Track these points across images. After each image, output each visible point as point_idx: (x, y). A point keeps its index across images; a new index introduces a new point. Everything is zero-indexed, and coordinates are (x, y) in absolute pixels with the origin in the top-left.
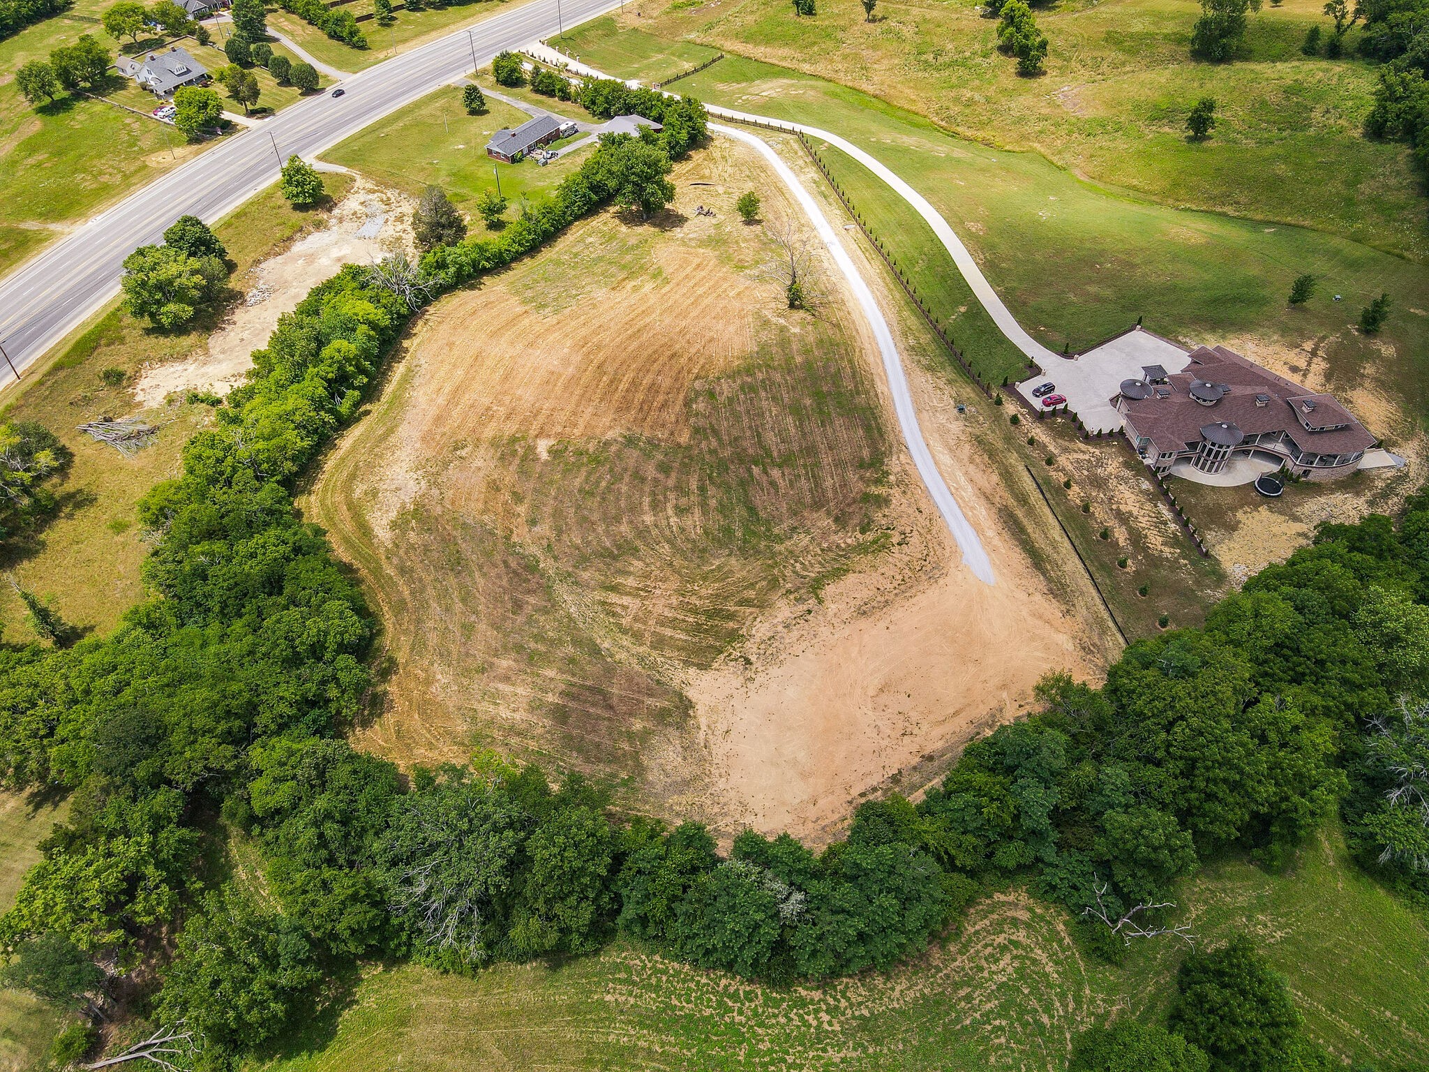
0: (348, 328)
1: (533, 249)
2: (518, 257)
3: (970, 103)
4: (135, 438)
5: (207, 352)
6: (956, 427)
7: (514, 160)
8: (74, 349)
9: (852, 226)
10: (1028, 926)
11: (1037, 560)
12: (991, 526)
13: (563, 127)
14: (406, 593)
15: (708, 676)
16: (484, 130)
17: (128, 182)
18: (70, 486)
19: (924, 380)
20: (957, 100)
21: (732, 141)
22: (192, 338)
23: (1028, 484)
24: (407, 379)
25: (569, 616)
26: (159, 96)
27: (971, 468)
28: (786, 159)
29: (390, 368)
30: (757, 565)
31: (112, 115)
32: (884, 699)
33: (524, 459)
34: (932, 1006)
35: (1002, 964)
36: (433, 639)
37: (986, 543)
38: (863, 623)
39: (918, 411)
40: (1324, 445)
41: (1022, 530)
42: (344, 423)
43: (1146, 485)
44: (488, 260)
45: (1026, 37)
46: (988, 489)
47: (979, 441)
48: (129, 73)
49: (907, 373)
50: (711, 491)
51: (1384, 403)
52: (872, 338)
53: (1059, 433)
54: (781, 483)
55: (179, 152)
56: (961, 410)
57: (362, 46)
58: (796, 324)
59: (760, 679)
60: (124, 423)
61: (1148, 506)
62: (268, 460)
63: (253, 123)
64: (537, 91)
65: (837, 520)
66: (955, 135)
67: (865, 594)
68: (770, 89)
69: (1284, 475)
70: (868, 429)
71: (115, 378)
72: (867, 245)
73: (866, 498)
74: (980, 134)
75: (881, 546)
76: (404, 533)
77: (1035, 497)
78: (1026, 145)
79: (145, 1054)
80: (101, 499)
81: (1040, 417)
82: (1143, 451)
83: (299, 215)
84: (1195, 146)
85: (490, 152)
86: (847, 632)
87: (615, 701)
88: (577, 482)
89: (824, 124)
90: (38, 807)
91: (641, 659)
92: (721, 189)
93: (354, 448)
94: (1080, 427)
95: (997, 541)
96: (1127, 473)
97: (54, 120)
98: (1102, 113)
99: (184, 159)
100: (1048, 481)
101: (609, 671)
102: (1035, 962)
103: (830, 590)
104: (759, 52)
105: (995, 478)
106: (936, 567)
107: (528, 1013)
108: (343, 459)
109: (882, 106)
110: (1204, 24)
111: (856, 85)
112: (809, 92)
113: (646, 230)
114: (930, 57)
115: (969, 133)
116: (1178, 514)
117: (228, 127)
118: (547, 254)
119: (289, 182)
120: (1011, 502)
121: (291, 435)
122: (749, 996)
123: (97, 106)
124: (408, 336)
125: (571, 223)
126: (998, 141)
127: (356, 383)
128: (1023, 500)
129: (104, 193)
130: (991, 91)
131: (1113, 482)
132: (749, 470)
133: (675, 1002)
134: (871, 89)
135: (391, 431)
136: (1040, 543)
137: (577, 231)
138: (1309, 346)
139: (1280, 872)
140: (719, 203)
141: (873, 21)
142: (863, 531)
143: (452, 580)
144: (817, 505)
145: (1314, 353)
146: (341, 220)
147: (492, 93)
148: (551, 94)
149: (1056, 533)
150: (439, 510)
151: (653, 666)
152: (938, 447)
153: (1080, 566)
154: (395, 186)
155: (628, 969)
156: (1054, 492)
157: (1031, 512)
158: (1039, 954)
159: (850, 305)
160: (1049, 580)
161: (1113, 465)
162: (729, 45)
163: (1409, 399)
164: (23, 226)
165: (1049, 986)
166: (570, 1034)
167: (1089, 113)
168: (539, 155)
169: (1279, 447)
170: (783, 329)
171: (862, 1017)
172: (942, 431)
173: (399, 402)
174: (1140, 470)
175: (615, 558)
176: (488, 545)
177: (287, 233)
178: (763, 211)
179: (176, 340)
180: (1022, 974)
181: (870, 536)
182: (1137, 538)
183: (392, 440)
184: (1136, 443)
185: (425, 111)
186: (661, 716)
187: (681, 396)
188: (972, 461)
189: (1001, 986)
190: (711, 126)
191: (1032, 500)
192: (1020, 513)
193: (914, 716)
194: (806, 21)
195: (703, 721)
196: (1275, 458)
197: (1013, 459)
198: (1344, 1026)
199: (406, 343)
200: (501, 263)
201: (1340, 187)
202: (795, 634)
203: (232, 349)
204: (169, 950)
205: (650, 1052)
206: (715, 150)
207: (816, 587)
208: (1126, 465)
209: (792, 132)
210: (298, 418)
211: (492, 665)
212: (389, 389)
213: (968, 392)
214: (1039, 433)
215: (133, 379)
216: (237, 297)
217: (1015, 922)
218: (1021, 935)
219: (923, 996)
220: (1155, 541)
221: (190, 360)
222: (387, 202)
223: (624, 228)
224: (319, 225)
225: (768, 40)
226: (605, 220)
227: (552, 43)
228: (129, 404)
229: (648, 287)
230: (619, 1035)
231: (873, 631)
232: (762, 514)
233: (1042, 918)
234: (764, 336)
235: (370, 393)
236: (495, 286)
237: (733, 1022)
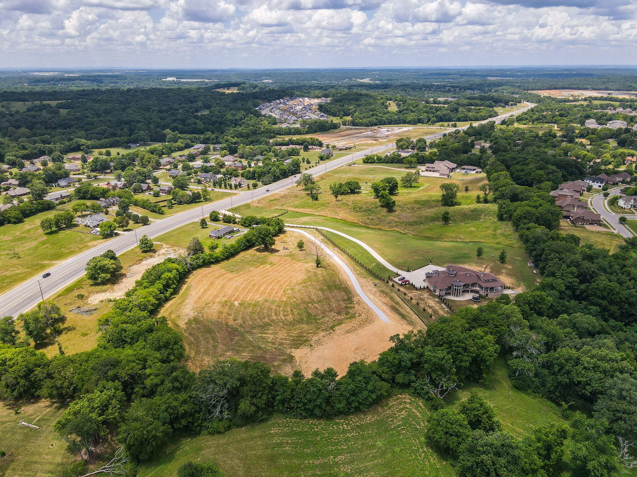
0: (170, 271)
1: (227, 258)
2: (223, 260)
3: (372, 219)
4: (89, 312)
5: (113, 290)
6: (374, 289)
7: (219, 238)
8: (65, 291)
9: (336, 248)
10: (409, 403)
11: (403, 317)
12: (388, 310)
13: (235, 229)
14: (193, 340)
15: (298, 351)
16: (207, 232)
17: (81, 250)
18: (66, 325)
19: (363, 280)
20: (368, 219)
21: (293, 232)
22: (108, 286)
23: (398, 299)
24: (188, 288)
25: (250, 340)
26: (91, 228)
27: (380, 298)
28: (312, 235)
29: (182, 286)
30: (312, 326)
31: (74, 233)
32: (357, 351)
33: (230, 306)
34: (380, 423)
35: (402, 413)
36: (203, 350)
37: (387, 314)
38: (348, 334)
39: (362, 287)
40: (490, 285)
41: (398, 310)
42: (167, 300)
43: (437, 300)
44: (213, 259)
45: (388, 200)
46: (386, 302)
47: (382, 291)
48: (80, 222)
49: (357, 279)
50: (295, 311)
51: (510, 279)
52: (345, 272)
53: (408, 289)
54: (318, 307)
55: (99, 241)
56: (376, 285)
57: (162, 213)
58: (319, 271)
59: (315, 349)
60: (86, 308)
61: (438, 304)
62: (144, 305)
63: (126, 233)
64: (224, 222)
65: (337, 313)
66: (368, 228)
67: (348, 328)
68: (304, 219)
69: (481, 296)
70: (346, 292)
71: (81, 297)
72: (341, 252)
73: (347, 307)
74: (377, 227)
75: (353, 317)
76: (190, 325)
77: (401, 302)
78: (392, 229)
79: (104, 470)
80: (77, 328)
81: (401, 285)
82: (435, 291)
83: (144, 254)
84: (445, 226)
85: (210, 236)
86: (343, 337)
87: (268, 359)
88: (249, 310)
89: (324, 226)
90: (59, 409)
91: (276, 348)
92: (290, 243)
93: (170, 306)
94: (414, 286)
95: (390, 314)
96: (430, 297)
97: (51, 237)
98: (416, 220)
99: (101, 243)
100: (405, 299)
101: (265, 351)
102: (413, 412)
103: (337, 328)
104: (301, 210)
105: (388, 299)
106: (371, 320)
107: (244, 440)
108: (167, 309)
109: (343, 222)
110: (443, 195)
111: (334, 217)
112: (319, 219)
113: (266, 253)
114: (358, 209)
115: (373, 227)
116: (448, 306)
117: (117, 234)
118: (232, 260)
119: (142, 243)
120: (394, 304)
121: (151, 298)
122: (320, 424)
123: (68, 232)
124: (187, 278)
125: (239, 252)
126: (383, 228)
127: (172, 287)
128: (397, 303)
129: (72, 253)
130: (379, 216)
131: (426, 299)
132: (307, 305)
133: (294, 429)
134: (339, 218)
135: (184, 301)
136: (403, 312)
137: (242, 254)
138: (484, 266)
139: (491, 390)
140: (290, 246)
141: (338, 201)
142: (346, 315)
143: (208, 335)
144: (331, 311)
145: (486, 267)
146: (159, 255)
147: (210, 223)
148: (230, 222)
149: (408, 310)
150: (202, 319)
151: (280, 349)
152: (369, 294)
153: (417, 317)
154: (178, 246)
155: (278, 424)
156: (408, 302)
157: (400, 306)
158: (414, 410)
159: (337, 266)
160: (408, 321)
161: (426, 295)
162: (289, 209)
163: (518, 278)
164: (42, 263)
165: (418, 418)
166: (259, 443)
167: (412, 220)
168: (228, 236)
169: (477, 288)
170: (315, 272)
171: (357, 425)
172: (370, 291)
173: (186, 295)
174: (434, 296)
175: (264, 327)
176: (220, 326)
177: (141, 258)
178: (305, 247)
179: (102, 287)
180: (409, 415)
181: (349, 316)
182: (435, 312)
183: (184, 303)
184: (432, 289)
185: (186, 228)
186: (284, 361)
187: (282, 290)
188: (380, 296)
189: (402, 419)
190: (285, 229)
191: (400, 303)
192: (397, 306)
193: (367, 355)
194: (316, 202)
195: (298, 360)
196: (477, 292)
197: (393, 294)
198: (517, 429)
199: (186, 280)
200: (217, 261)
201: (492, 232)
202: (326, 338)
203: (122, 289)
204: (111, 442)
205: (287, 443)
206: (288, 234)
207: (332, 328)
208: (430, 295)
209: (314, 228)
210: (153, 294)
211: (224, 354)
212: (181, 292)
213: (377, 281)
214: (402, 289)
215: (87, 298)
216: (124, 275)
217: (405, 402)
218: (408, 406)
219: (377, 420)
220: (441, 312)
221: (107, 292)
222: (175, 250)
223: (258, 253)
224: (151, 257)
225: (303, 207)
226: (252, 251)
227: (229, 211)
228: (86, 304)
229: (268, 266)
230: (276, 440)
231: (352, 337)
232: (313, 314)
233: (415, 402)
234: (309, 275)
235: (176, 292)
236: (214, 267)
237: (315, 431)
